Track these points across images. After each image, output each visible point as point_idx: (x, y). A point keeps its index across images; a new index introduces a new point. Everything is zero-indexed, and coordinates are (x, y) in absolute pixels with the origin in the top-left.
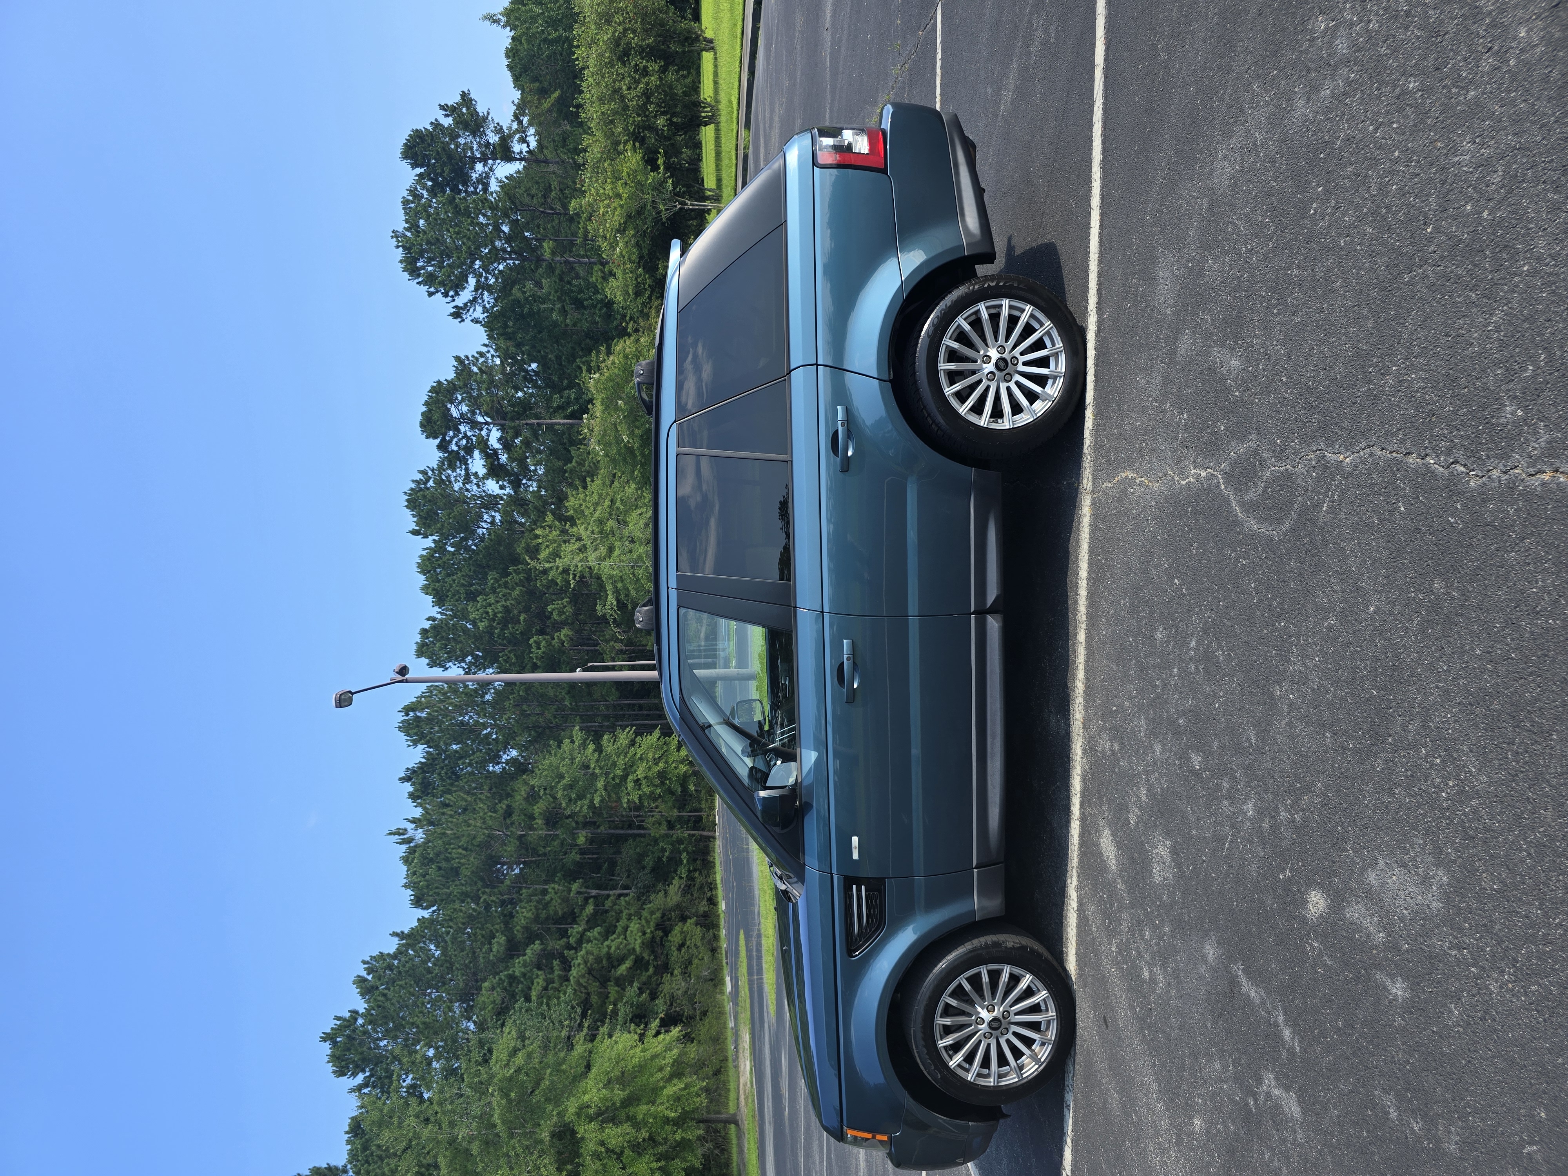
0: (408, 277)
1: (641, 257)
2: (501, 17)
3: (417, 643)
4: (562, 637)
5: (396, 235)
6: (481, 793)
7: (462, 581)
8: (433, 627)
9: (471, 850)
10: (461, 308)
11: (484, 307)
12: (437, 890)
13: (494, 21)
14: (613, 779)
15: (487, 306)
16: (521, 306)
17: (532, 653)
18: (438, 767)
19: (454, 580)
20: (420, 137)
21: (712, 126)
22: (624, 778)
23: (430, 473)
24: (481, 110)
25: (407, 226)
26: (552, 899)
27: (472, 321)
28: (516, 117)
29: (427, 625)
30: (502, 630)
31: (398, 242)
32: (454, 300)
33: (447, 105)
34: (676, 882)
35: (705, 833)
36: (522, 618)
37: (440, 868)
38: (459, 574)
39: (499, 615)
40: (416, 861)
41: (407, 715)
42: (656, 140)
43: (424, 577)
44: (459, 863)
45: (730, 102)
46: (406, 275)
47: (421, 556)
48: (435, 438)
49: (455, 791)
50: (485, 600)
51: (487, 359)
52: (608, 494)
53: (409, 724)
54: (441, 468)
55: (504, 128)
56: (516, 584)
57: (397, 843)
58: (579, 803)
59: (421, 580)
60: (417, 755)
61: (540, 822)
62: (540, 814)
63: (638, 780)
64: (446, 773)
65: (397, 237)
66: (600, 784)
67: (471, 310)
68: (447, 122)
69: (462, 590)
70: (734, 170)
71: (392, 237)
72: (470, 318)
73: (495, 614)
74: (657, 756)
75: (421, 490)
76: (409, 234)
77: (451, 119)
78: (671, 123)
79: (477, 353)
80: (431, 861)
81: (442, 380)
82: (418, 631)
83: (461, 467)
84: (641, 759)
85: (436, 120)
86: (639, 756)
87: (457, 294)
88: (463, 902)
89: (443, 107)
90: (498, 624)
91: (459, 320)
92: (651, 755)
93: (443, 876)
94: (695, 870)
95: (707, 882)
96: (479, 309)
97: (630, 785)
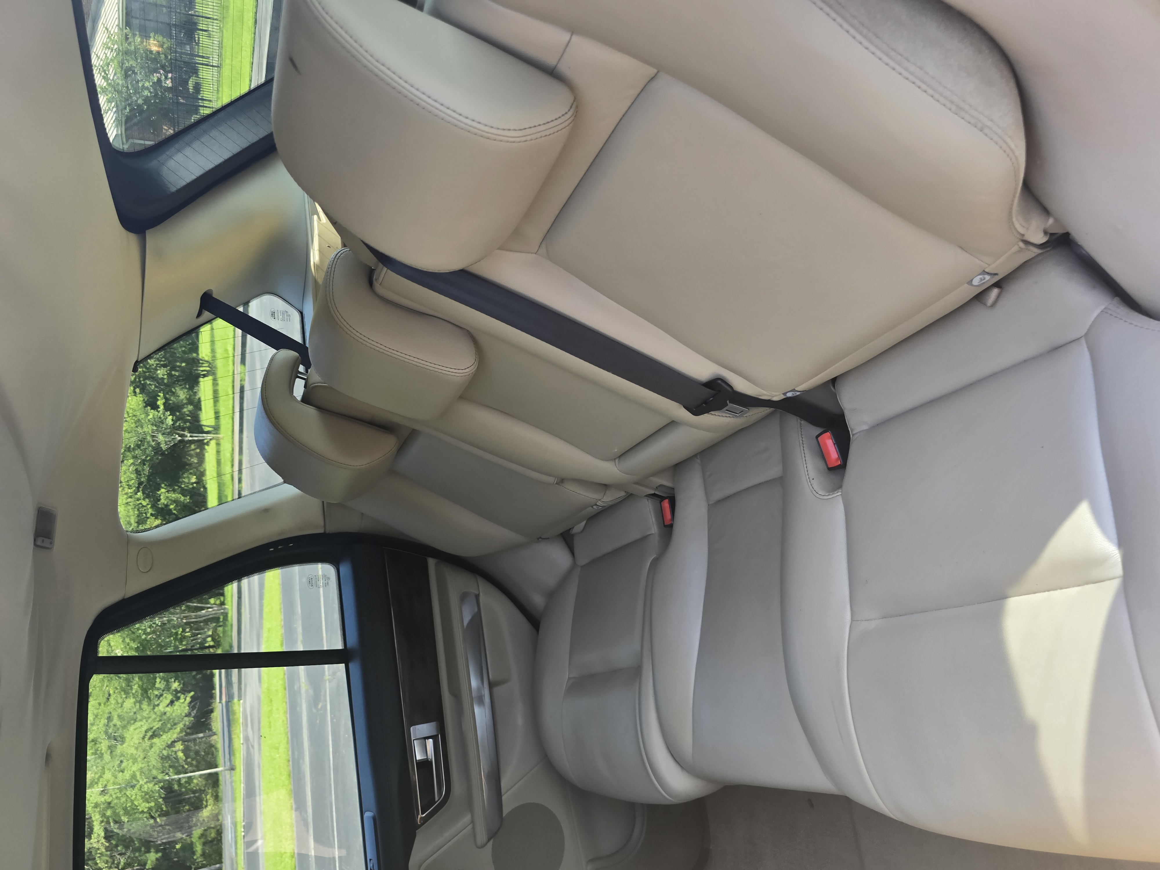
1: (140, 483)
21: (210, 378)
42: (156, 387)
45: (226, 350)
52: (104, 712)
70: (231, 402)
78: (170, 375)
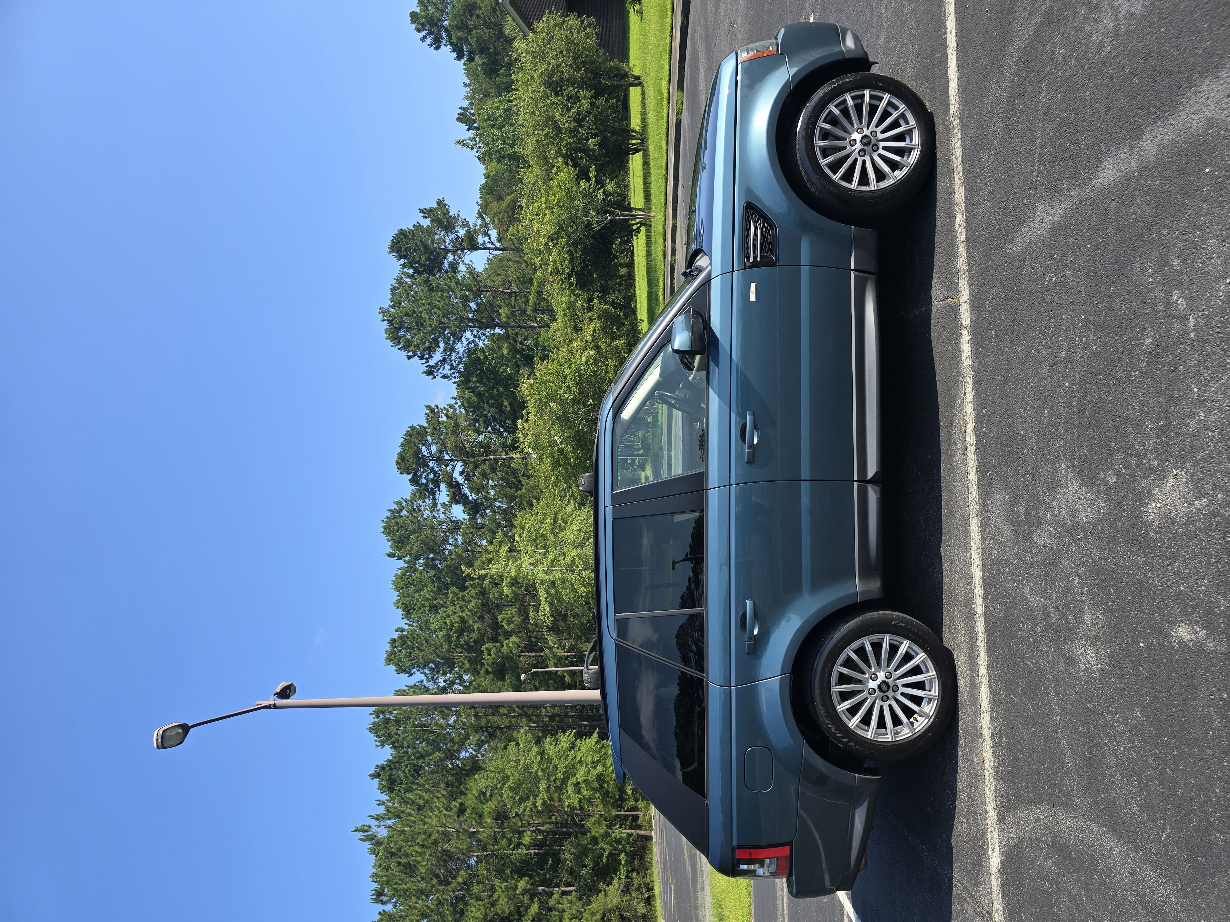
0: (391, 343)
2: (470, 142)
3: (387, 652)
4: (511, 645)
5: (383, 311)
6: (438, 791)
7: (427, 596)
8: (401, 637)
9: (427, 847)
10: (433, 366)
11: (452, 365)
12: (395, 886)
13: (464, 145)
14: (555, 781)
15: (454, 364)
16: (482, 363)
17: (484, 659)
18: (403, 764)
19: (420, 595)
20: (403, 234)
22: (564, 782)
23: (404, 504)
24: (453, 212)
25: (391, 304)
26: (499, 897)
27: (442, 377)
28: (480, 215)
29: (396, 635)
30: (458, 637)
31: (384, 316)
32: (428, 362)
33: (426, 209)
34: (616, 881)
35: (642, 832)
36: (475, 627)
37: (399, 864)
38: (426, 590)
39: (456, 625)
40: (380, 854)
41: (378, 717)
43: (397, 594)
44: (415, 860)
46: (390, 343)
47: (396, 575)
48: (409, 473)
49: (416, 789)
50: (445, 612)
51: (455, 410)
53: (379, 725)
54: (413, 500)
55: (471, 224)
56: (472, 597)
57: (361, 839)
58: (523, 805)
59: (395, 596)
60: (387, 753)
61: (489, 820)
62: (490, 813)
63: (578, 783)
64: (409, 771)
65: (383, 313)
66: (543, 786)
67: (442, 369)
68: (426, 223)
69: (426, 604)
71: (379, 313)
72: (440, 375)
73: (452, 625)
74: (595, 760)
75: (395, 517)
76: (392, 310)
77: (429, 219)
79: (448, 405)
80: (393, 854)
81: (415, 425)
82: (388, 640)
83: (429, 497)
84: (580, 762)
85: (418, 223)
86: (578, 759)
87: (431, 357)
88: (418, 898)
89: (421, 211)
90: (455, 632)
91: (432, 377)
92: (589, 759)
93: (402, 872)
94: (633, 870)
95: (644, 883)
96: (448, 367)
97: (570, 789)
